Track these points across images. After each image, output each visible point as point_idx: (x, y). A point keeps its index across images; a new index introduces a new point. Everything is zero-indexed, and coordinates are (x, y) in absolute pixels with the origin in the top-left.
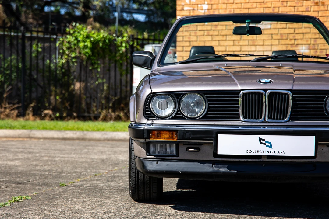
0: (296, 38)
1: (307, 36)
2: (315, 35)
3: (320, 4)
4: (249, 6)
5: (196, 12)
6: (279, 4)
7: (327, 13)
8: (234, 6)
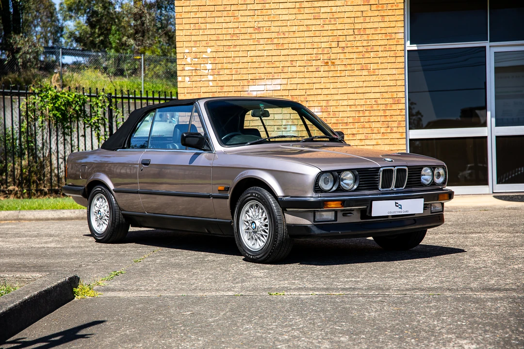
0: (309, 100)
1: (319, 98)
2: (327, 96)
3: (330, 64)
4: (256, 65)
5: (199, 73)
6: (288, 64)
7: (337, 73)
8: (241, 66)
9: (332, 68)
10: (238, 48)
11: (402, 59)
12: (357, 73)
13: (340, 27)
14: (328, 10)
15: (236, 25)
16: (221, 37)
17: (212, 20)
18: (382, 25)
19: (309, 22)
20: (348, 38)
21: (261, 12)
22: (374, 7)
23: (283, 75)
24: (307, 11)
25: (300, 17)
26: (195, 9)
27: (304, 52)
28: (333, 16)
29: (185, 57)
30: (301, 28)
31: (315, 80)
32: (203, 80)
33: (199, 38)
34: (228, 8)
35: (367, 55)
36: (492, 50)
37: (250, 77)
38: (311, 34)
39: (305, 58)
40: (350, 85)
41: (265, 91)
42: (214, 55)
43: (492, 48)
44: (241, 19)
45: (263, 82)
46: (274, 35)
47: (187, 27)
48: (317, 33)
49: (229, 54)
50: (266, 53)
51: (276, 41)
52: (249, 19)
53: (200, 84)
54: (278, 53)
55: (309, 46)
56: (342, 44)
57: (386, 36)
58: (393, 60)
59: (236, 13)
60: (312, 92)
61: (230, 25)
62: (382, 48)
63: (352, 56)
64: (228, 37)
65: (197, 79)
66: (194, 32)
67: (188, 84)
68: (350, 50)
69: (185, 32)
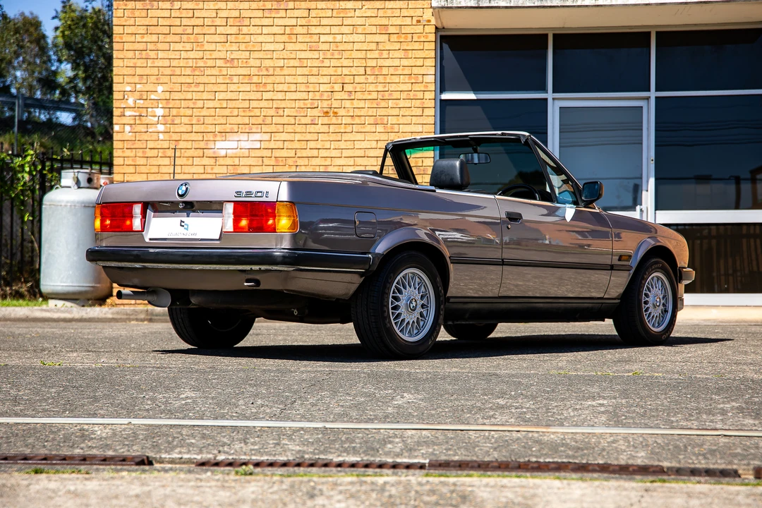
0: (298, 164)
1: (314, 161)
2: (326, 160)
3: (331, 114)
4: (227, 112)
5: (145, 120)
6: (272, 112)
7: (341, 128)
8: (204, 112)
9: (334, 120)
10: (201, 88)
11: (432, 112)
12: (368, 128)
13: (346, 63)
14: (330, 38)
15: (200, 54)
16: (178, 71)
17: (166, 46)
18: (405, 62)
19: (303, 55)
20: (358, 79)
21: (236, 38)
22: (394, 38)
23: (265, 128)
24: (300, 38)
25: (289, 47)
26: (142, 30)
27: (294, 96)
28: (337, 47)
29: (126, 97)
30: (292, 63)
31: (309, 137)
32: (150, 130)
33: (147, 71)
34: (189, 30)
35: (383, 104)
36: (556, 103)
37: (218, 128)
38: (306, 71)
39: (298, 104)
40: (358, 145)
41: (238, 150)
42: (167, 95)
43: (556, 102)
44: (207, 47)
45: (235, 137)
46: (254, 71)
47: (130, 54)
48: (315, 71)
49: (189, 96)
50: (242, 96)
51: (255, 79)
52: (219, 47)
53: (145, 137)
54: (258, 95)
55: (303, 88)
56: (347, 87)
57: (409, 79)
58: (419, 112)
59: (201, 38)
60: (304, 153)
61: (192, 55)
62: (404, 95)
63: (361, 104)
64: (188, 71)
65: (143, 128)
66: (139, 63)
67: (128, 136)
68: (359, 95)
69: (127, 62)
